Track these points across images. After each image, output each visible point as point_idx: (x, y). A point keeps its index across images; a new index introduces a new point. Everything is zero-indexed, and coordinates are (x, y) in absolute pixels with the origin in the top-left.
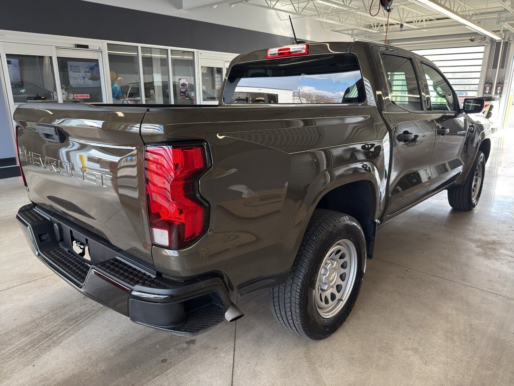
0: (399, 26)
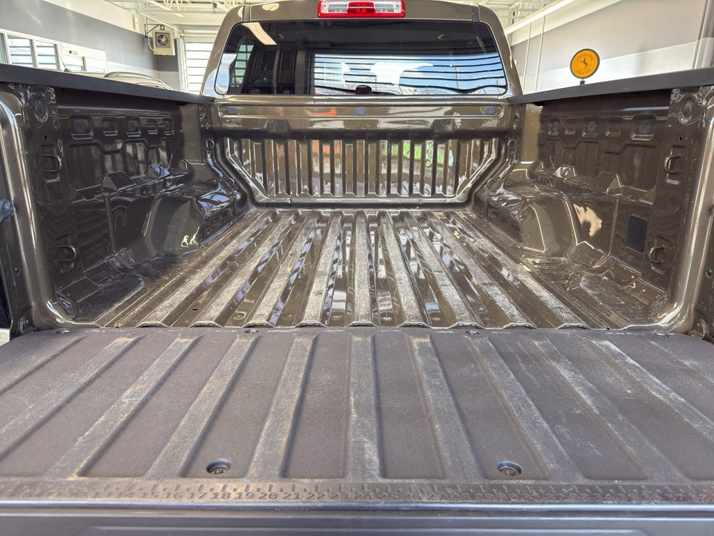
0: (211, 6)
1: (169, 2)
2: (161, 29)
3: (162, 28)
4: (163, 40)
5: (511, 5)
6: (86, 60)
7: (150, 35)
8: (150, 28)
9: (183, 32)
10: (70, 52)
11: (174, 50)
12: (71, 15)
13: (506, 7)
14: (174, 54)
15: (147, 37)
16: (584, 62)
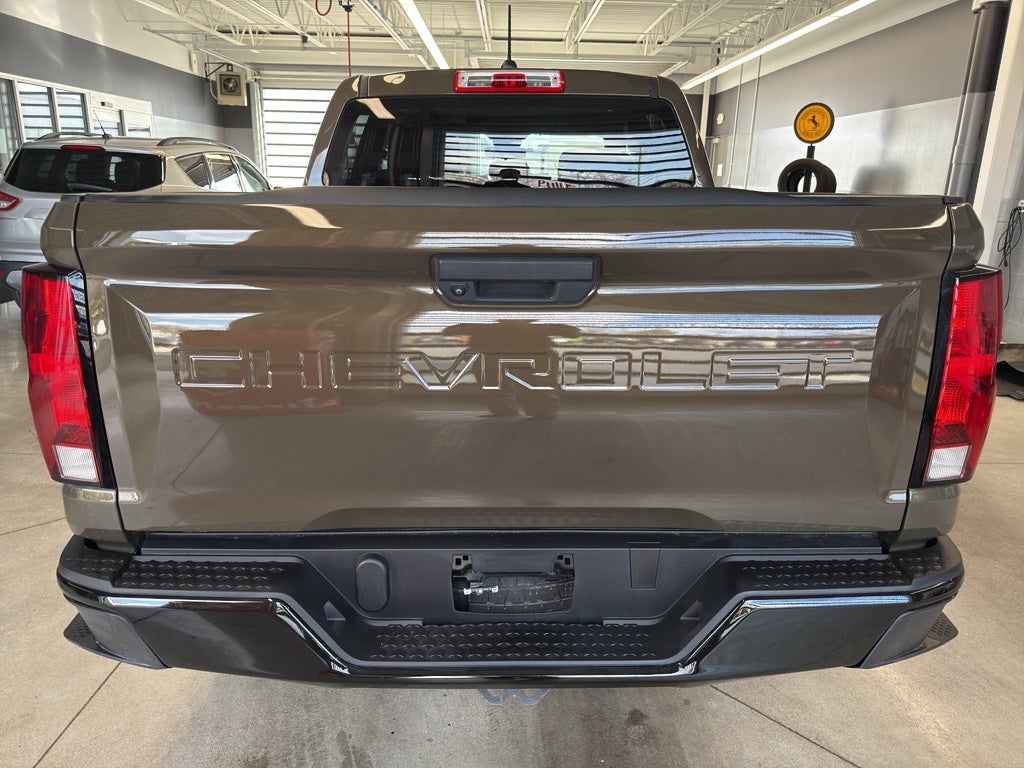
1: (240, 32)
2: (228, 70)
3: (230, 68)
4: (231, 85)
5: (714, 38)
6: (125, 114)
7: (212, 77)
8: (212, 68)
9: (259, 74)
10: (103, 104)
11: (246, 98)
12: (103, 53)
13: (708, 40)
14: (246, 104)
15: (208, 80)
16: (813, 121)
